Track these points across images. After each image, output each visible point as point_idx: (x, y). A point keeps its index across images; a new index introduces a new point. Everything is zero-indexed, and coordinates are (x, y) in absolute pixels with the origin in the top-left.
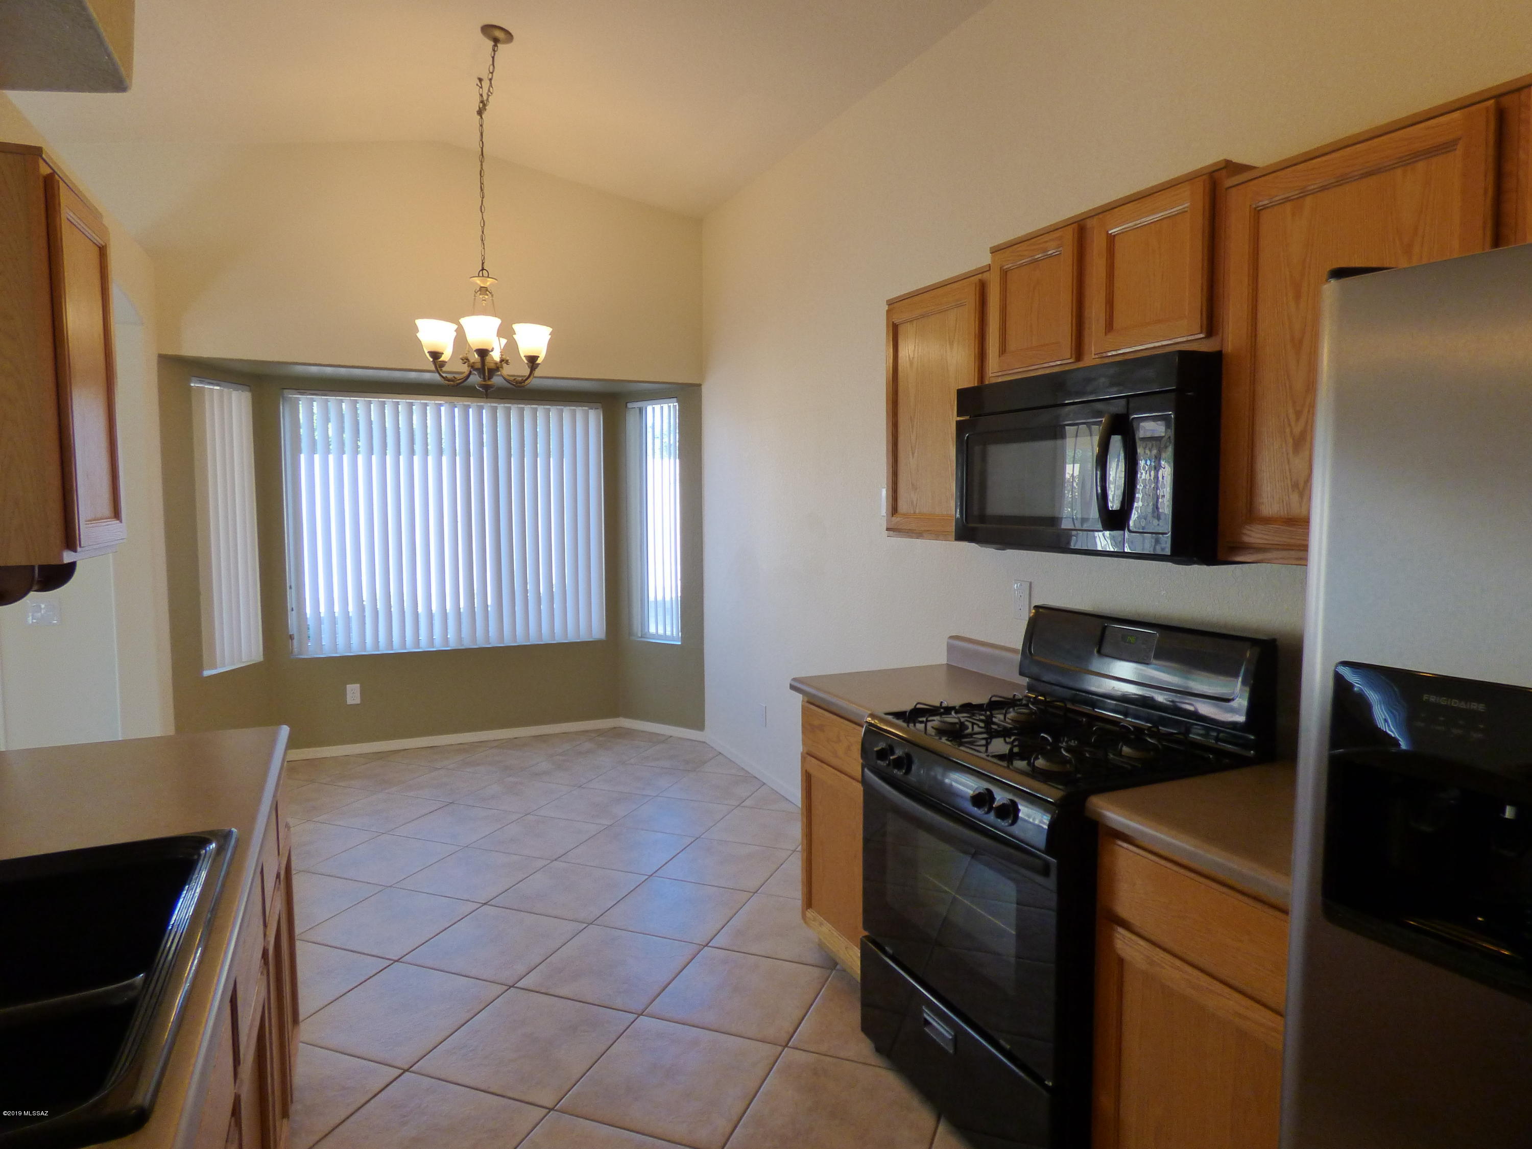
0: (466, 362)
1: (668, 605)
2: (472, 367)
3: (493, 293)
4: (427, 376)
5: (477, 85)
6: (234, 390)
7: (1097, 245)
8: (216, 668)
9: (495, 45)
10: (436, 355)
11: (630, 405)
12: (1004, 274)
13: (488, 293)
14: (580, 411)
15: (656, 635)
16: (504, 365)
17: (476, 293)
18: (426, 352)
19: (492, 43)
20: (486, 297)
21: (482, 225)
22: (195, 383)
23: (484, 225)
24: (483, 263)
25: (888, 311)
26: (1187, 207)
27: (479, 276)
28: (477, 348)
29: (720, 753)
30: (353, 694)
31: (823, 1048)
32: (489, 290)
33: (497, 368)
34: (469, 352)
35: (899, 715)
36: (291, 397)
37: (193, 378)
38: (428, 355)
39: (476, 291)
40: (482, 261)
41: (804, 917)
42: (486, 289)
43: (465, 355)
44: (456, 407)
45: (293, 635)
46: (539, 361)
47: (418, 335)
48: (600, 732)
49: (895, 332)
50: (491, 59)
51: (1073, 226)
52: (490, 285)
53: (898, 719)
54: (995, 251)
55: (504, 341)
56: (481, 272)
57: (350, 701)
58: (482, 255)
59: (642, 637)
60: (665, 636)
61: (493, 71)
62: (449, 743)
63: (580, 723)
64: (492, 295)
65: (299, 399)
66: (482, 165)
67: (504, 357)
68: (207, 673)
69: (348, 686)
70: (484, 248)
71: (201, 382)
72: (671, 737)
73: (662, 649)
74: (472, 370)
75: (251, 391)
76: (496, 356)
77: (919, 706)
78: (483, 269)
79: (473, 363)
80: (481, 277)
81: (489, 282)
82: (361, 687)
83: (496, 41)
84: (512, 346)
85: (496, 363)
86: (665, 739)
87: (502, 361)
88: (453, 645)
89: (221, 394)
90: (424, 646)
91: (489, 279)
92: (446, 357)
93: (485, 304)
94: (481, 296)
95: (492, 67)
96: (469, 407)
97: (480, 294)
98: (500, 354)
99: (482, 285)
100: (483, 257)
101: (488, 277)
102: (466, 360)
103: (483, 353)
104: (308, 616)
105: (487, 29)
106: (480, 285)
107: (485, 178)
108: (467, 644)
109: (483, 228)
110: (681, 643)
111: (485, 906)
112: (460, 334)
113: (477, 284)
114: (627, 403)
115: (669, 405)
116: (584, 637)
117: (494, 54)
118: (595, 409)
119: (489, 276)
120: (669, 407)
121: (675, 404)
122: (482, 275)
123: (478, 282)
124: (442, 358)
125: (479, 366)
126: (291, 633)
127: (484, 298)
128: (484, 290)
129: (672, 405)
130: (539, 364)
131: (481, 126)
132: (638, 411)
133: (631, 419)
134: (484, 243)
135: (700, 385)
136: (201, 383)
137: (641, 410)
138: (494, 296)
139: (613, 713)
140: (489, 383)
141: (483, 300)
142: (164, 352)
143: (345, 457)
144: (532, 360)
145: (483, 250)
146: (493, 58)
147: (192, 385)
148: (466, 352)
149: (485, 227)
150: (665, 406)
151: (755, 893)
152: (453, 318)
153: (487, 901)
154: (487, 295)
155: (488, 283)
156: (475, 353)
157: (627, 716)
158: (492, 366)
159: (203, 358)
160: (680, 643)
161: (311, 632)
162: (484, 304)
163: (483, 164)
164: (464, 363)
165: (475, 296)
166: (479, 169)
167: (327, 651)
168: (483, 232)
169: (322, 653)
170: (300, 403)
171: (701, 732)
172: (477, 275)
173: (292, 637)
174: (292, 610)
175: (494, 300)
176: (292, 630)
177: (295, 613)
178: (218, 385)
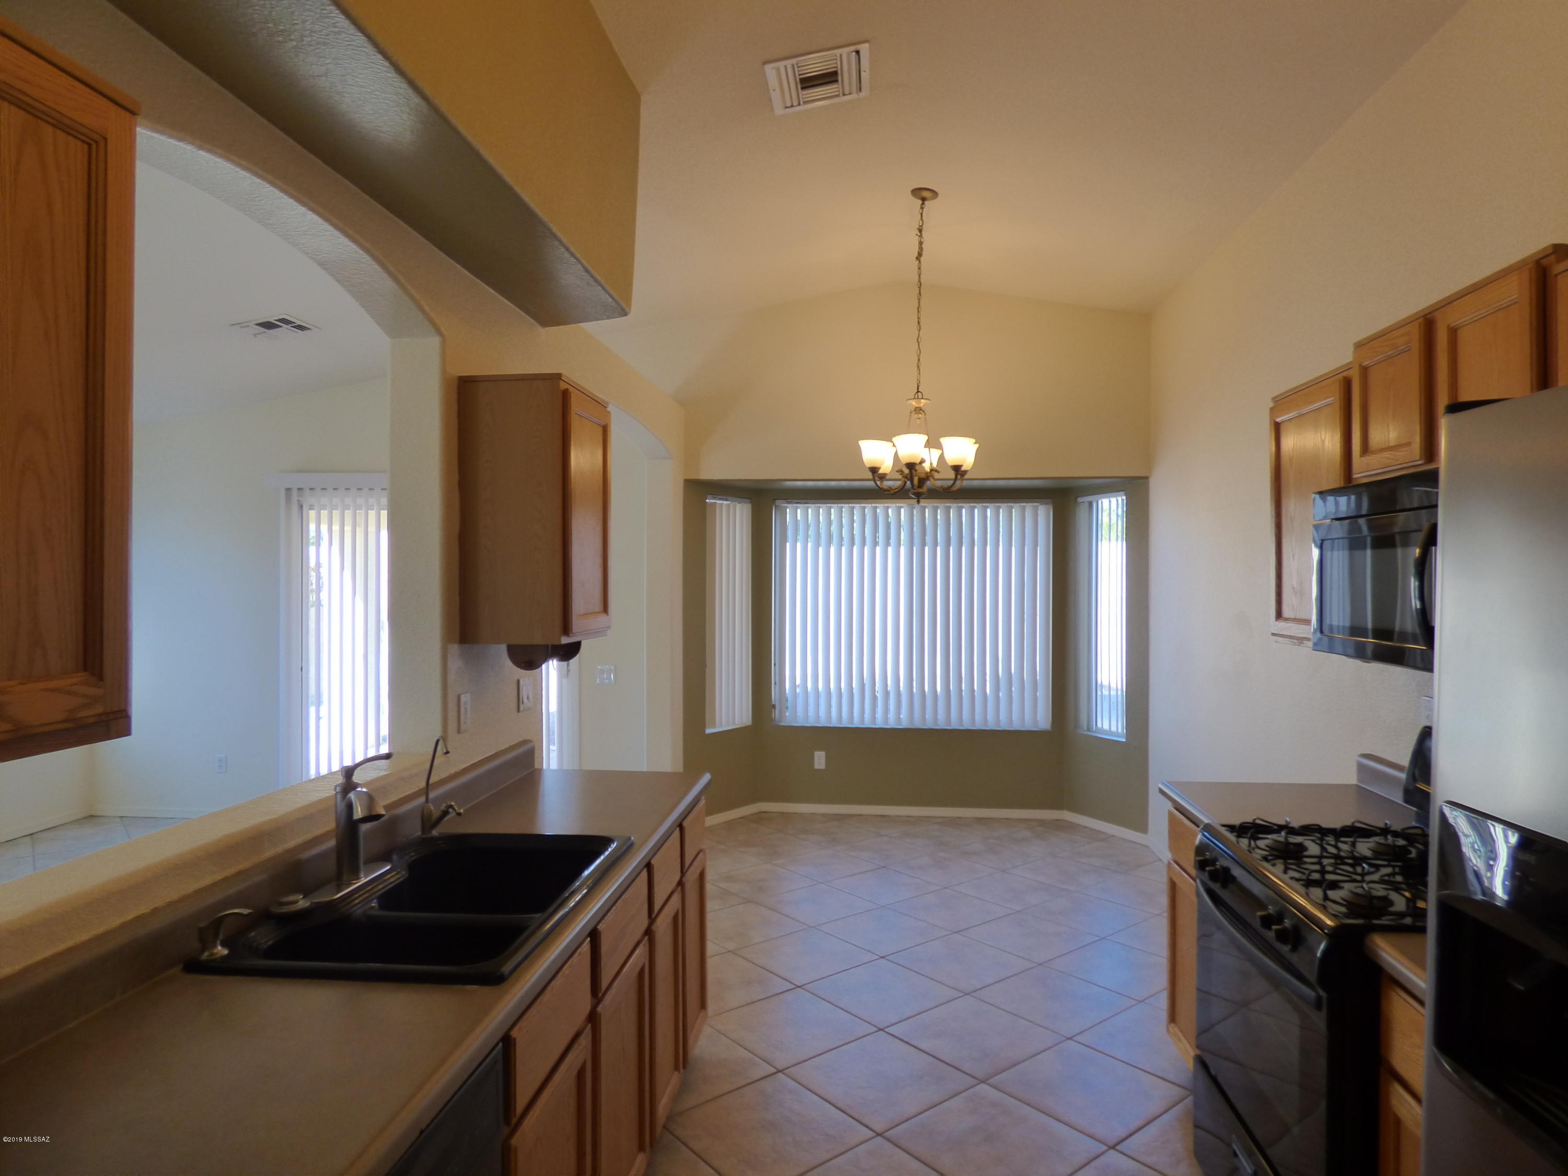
0: (900, 474)
1: (1113, 700)
2: (905, 478)
3: (926, 412)
5: (917, 235)
6: (738, 503)
7: (1442, 338)
8: (715, 728)
9: (923, 204)
10: (876, 469)
11: (1080, 500)
12: (1365, 371)
13: (921, 412)
14: (1029, 507)
15: (1104, 730)
16: (936, 473)
17: (912, 413)
19: (920, 202)
20: (920, 415)
21: (919, 353)
24: (918, 388)
25: (1272, 409)
26: (1516, 298)
27: (915, 398)
28: (909, 462)
29: (1161, 860)
30: (820, 760)
31: (1150, 1160)
32: (922, 410)
33: (927, 477)
34: (902, 465)
35: (1231, 828)
36: (781, 505)
37: (709, 496)
38: (867, 469)
39: (912, 411)
40: (918, 385)
41: (1168, 1031)
42: (920, 409)
43: (899, 468)
44: (914, 508)
45: (775, 705)
47: (862, 455)
48: (1042, 822)
49: (1277, 429)
50: (920, 215)
51: (1419, 320)
52: (923, 405)
53: (1232, 832)
54: (1359, 346)
56: (916, 395)
57: (817, 766)
58: (918, 380)
59: (1088, 730)
60: (1109, 732)
61: (922, 225)
62: (899, 813)
64: (925, 414)
65: (784, 508)
66: (919, 303)
67: (934, 466)
68: (708, 731)
69: (816, 753)
70: (919, 374)
71: (714, 498)
72: (1114, 836)
73: (1109, 744)
74: (906, 480)
75: (751, 502)
76: (927, 466)
77: (1258, 822)
78: (918, 392)
81: (923, 402)
82: (827, 756)
83: (924, 199)
84: (940, 457)
85: (927, 473)
86: (1106, 838)
87: (933, 470)
88: (905, 724)
89: (728, 507)
90: (879, 723)
91: (923, 400)
92: (884, 470)
93: (919, 422)
94: (915, 416)
95: (921, 222)
97: (915, 414)
98: (930, 465)
99: (917, 406)
101: (922, 398)
102: (901, 472)
103: (914, 465)
104: (787, 692)
105: (917, 192)
107: (922, 313)
108: (918, 724)
109: (919, 356)
110: (1126, 740)
111: (882, 959)
112: (895, 452)
113: (913, 405)
114: (1076, 497)
115: (1117, 498)
116: (1028, 725)
117: (923, 211)
118: (1045, 503)
119: (924, 397)
120: (1116, 501)
121: (1122, 497)
122: (917, 397)
123: (914, 403)
124: (881, 471)
126: (773, 703)
127: (918, 417)
128: (919, 410)
129: (1119, 498)
131: (919, 268)
132: (1087, 505)
133: (1081, 513)
134: (919, 369)
135: (1146, 478)
136: (714, 500)
137: (1091, 504)
138: (927, 414)
139: (1059, 806)
140: (920, 491)
141: (918, 419)
142: (689, 478)
143: (855, 548)
144: (959, 468)
146: (922, 214)
147: (708, 501)
148: (900, 466)
149: (921, 355)
150: (1114, 500)
151: (1140, 1002)
152: (889, 438)
153: (885, 955)
154: (921, 414)
155: (922, 405)
156: (908, 466)
157: (1071, 809)
158: (923, 476)
160: (1124, 740)
161: (789, 704)
163: (921, 301)
165: (911, 416)
166: (917, 305)
167: (800, 722)
168: (919, 360)
169: (796, 723)
170: (788, 510)
171: (1143, 835)
172: (913, 397)
173: (774, 707)
174: (775, 684)
175: (925, 418)
176: (775, 701)
177: (777, 686)
178: (727, 500)
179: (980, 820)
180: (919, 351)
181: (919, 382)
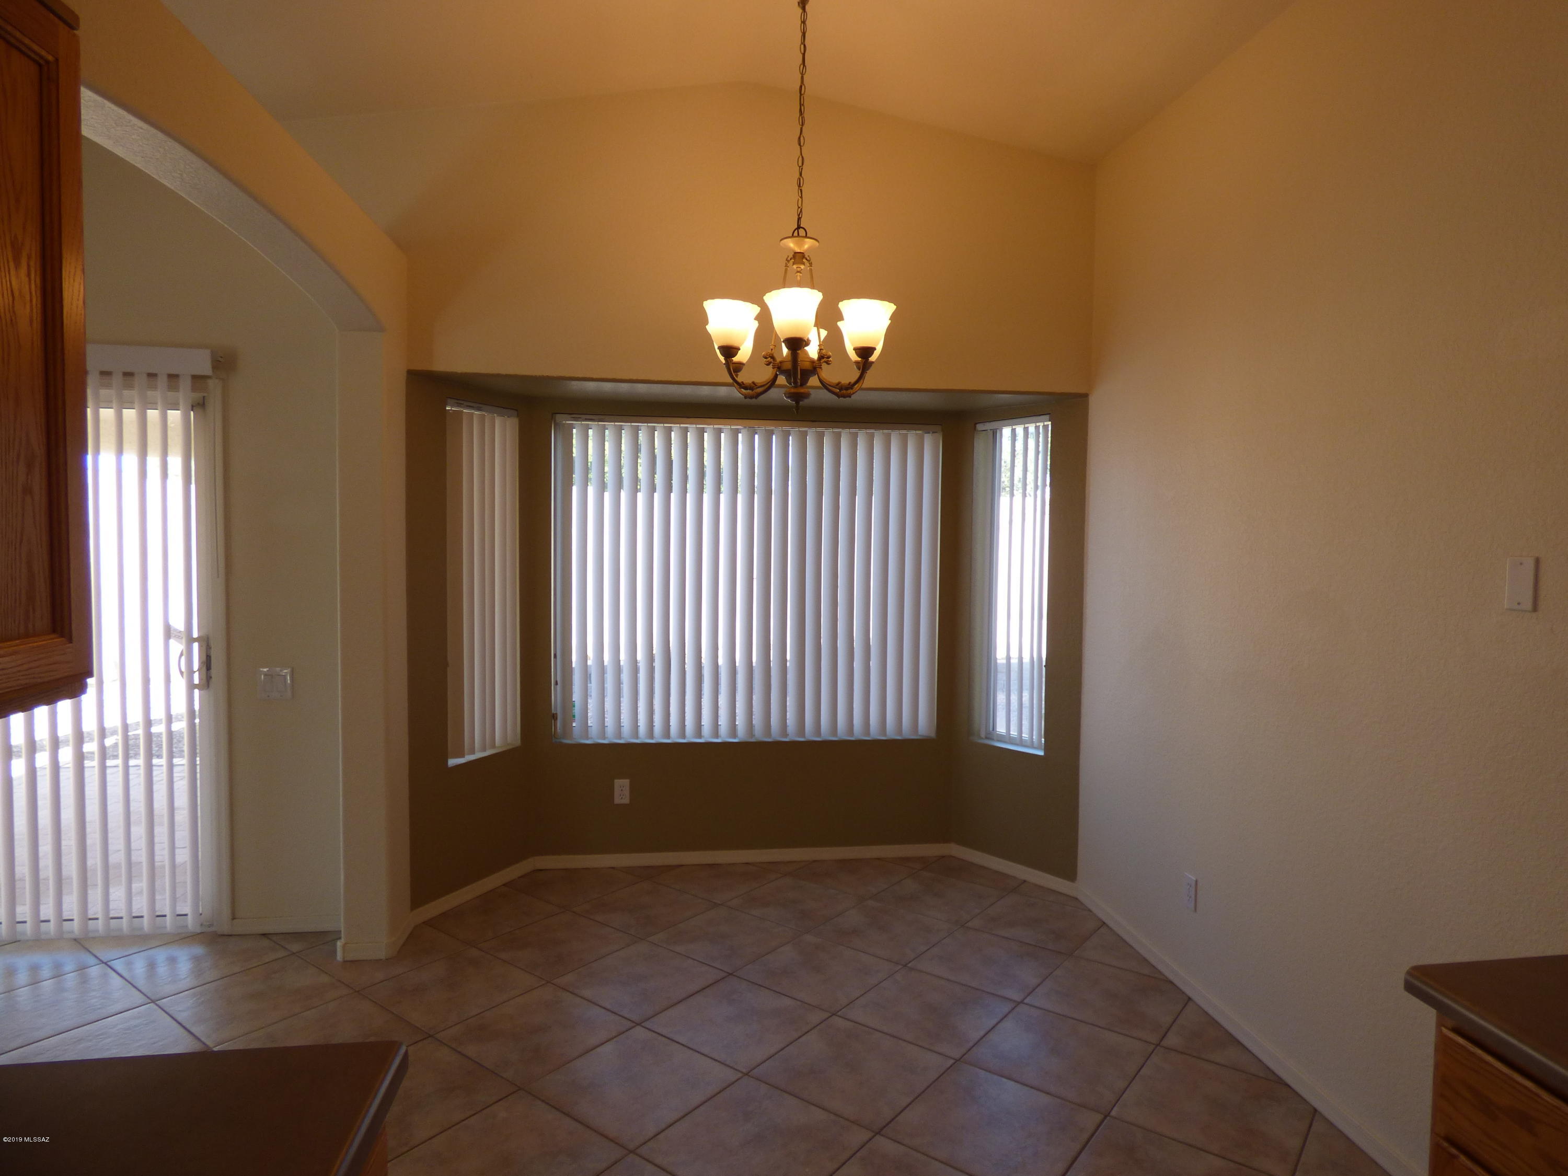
0: (771, 363)
2: (779, 368)
3: (812, 261)
4: (723, 392)
6: (498, 417)
8: (463, 756)
10: (729, 351)
11: (980, 427)
13: (804, 260)
14: (912, 437)
15: (1007, 738)
16: (824, 366)
17: (788, 261)
18: (716, 347)
20: (802, 267)
21: (800, 164)
22: (452, 406)
23: (803, 164)
24: (799, 219)
27: (793, 236)
28: (786, 337)
29: (1104, 923)
30: (622, 790)
32: (806, 256)
33: (814, 368)
34: (775, 346)
36: (564, 424)
37: (449, 400)
38: (718, 351)
39: (789, 259)
40: (799, 215)
42: (803, 254)
43: (770, 351)
44: (756, 435)
45: (556, 714)
46: (873, 358)
47: (707, 327)
52: (807, 249)
55: (824, 333)
56: (796, 231)
57: (617, 800)
58: (799, 207)
59: (987, 738)
60: (1019, 740)
62: (731, 860)
63: (897, 846)
64: (811, 264)
65: (572, 427)
67: (824, 351)
68: (452, 762)
69: (616, 781)
70: (801, 197)
71: (459, 405)
72: (1025, 881)
73: (1017, 758)
74: (778, 373)
75: (518, 417)
76: (812, 351)
78: (799, 227)
79: (781, 362)
80: (796, 237)
81: (807, 244)
82: (632, 785)
84: (835, 338)
85: (812, 361)
86: (1018, 887)
87: (821, 357)
88: (742, 735)
89: (482, 420)
90: (707, 736)
91: (807, 240)
92: (744, 354)
93: (800, 276)
94: (795, 266)
96: (772, 433)
97: (794, 264)
98: (818, 348)
99: (797, 250)
100: (799, 210)
101: (806, 237)
102: (770, 357)
103: (796, 344)
106: (793, 250)
108: (759, 735)
109: (801, 167)
110: (1044, 752)
112: (764, 318)
113: (790, 248)
114: (976, 424)
115: (1038, 424)
116: (907, 732)
118: (933, 432)
119: (808, 236)
120: (1037, 428)
121: (1046, 423)
122: (797, 235)
123: (792, 245)
125: (788, 366)
126: (553, 711)
127: (799, 269)
128: (799, 257)
129: (1041, 424)
130: (872, 362)
131: (804, 22)
132: (991, 433)
133: (979, 446)
134: (801, 190)
135: (1085, 396)
136: (459, 407)
138: (813, 264)
139: (945, 838)
140: (802, 390)
141: (798, 272)
142: (412, 368)
144: (865, 352)
145: (800, 199)
147: (448, 408)
148: (771, 347)
149: (804, 166)
150: (1034, 428)
152: (755, 295)
154: (804, 264)
155: (806, 246)
156: (783, 345)
157: (960, 843)
158: (807, 365)
159: (456, 373)
160: (1041, 753)
161: (577, 710)
162: (799, 278)
163: (805, 76)
164: (768, 365)
165: (786, 266)
167: (594, 737)
168: (801, 174)
169: (587, 738)
170: (574, 431)
171: (1071, 883)
172: (791, 235)
173: (554, 717)
174: (556, 683)
175: (811, 270)
176: (556, 708)
177: (559, 687)
178: (479, 409)
179: (844, 864)
180: (800, 159)
181: (801, 211)
